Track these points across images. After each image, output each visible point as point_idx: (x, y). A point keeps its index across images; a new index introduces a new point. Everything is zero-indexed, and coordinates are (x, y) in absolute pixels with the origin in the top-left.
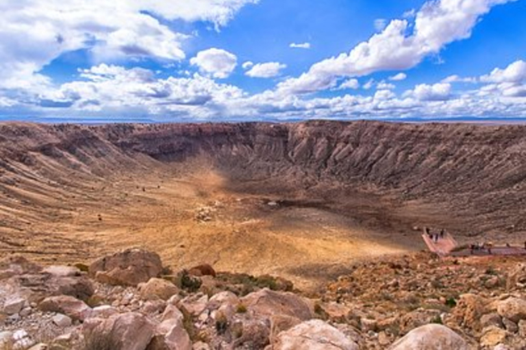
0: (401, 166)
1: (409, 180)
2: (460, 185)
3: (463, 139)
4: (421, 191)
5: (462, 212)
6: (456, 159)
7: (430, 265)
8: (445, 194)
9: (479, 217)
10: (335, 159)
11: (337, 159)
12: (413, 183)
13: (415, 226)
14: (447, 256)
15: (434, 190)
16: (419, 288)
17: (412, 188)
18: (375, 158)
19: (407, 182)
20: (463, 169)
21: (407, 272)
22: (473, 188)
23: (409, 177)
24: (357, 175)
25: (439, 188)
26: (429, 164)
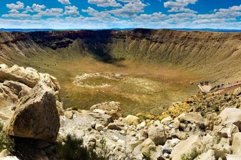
0: (182, 53)
1: (186, 60)
2: (208, 61)
3: (208, 39)
4: (192, 65)
5: (209, 73)
6: (206, 48)
7: (204, 98)
8: (202, 65)
9: (216, 74)
10: (150, 51)
11: (152, 51)
12: (188, 61)
13: (191, 82)
14: (209, 93)
15: (197, 64)
16: (202, 109)
17: (188, 64)
18: (171, 50)
19: (185, 61)
20: (209, 53)
21: (195, 104)
22: (213, 61)
23: (186, 59)
24: (162, 59)
25: (200, 63)
26: (195, 52)
